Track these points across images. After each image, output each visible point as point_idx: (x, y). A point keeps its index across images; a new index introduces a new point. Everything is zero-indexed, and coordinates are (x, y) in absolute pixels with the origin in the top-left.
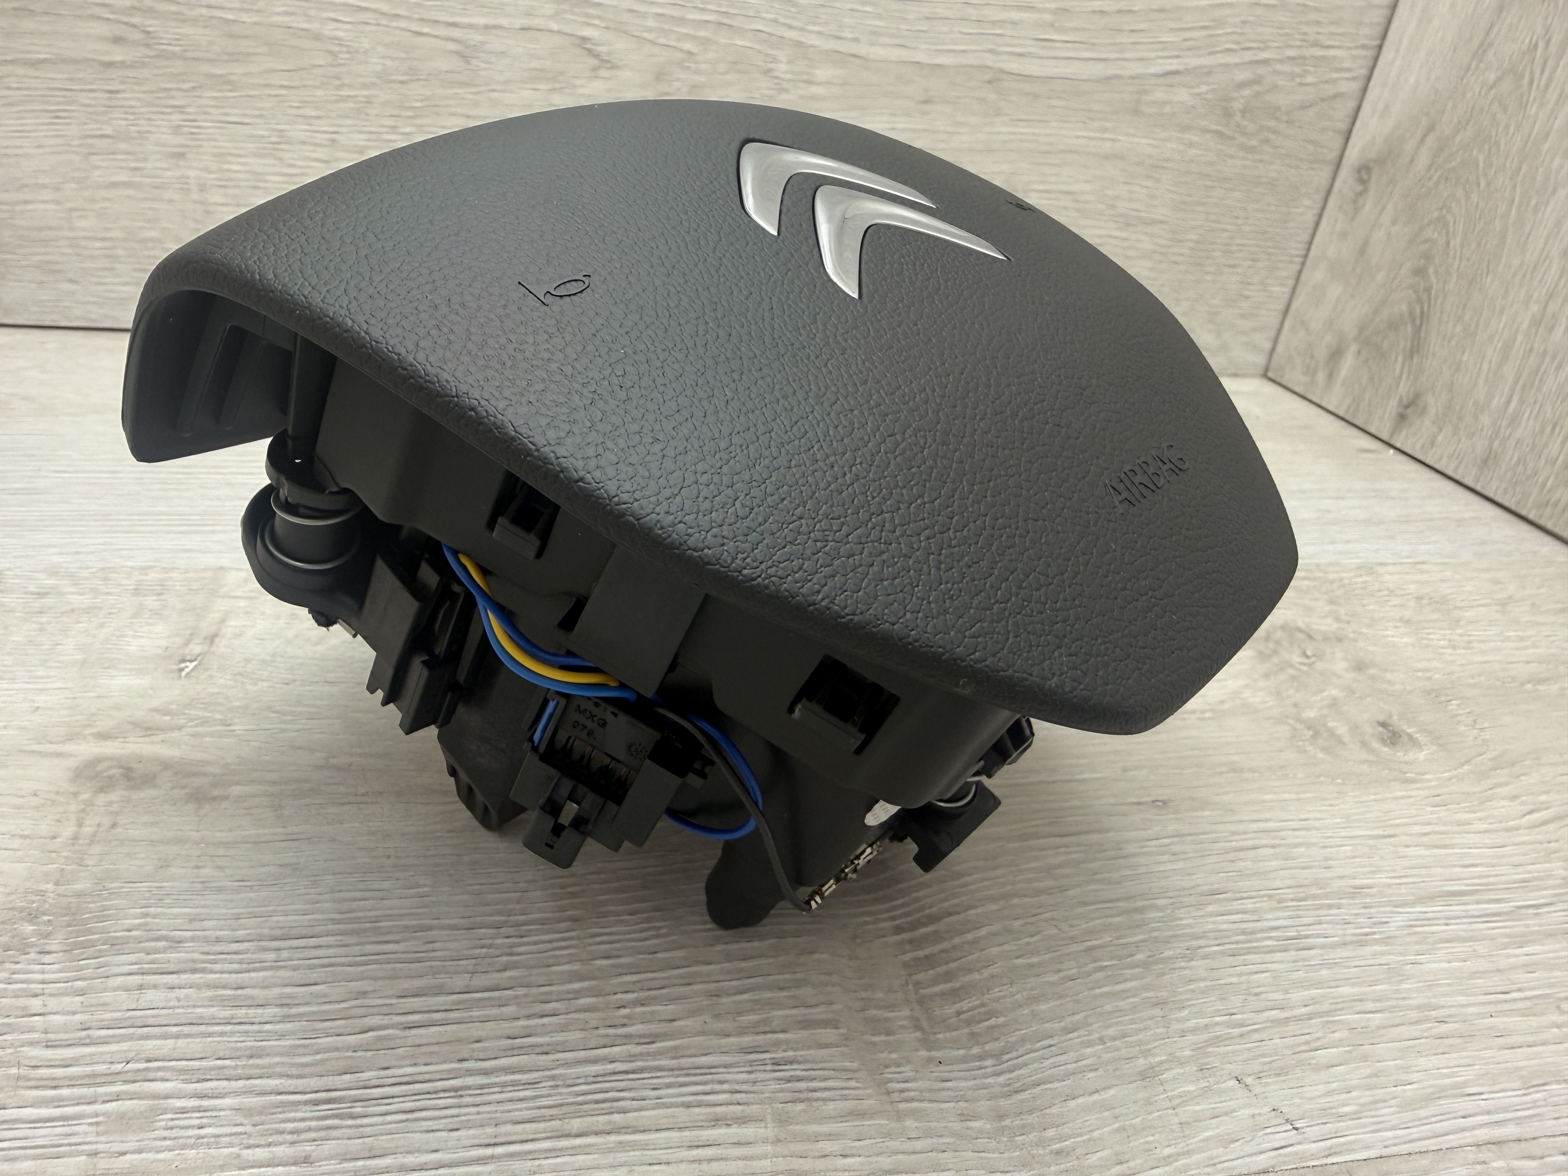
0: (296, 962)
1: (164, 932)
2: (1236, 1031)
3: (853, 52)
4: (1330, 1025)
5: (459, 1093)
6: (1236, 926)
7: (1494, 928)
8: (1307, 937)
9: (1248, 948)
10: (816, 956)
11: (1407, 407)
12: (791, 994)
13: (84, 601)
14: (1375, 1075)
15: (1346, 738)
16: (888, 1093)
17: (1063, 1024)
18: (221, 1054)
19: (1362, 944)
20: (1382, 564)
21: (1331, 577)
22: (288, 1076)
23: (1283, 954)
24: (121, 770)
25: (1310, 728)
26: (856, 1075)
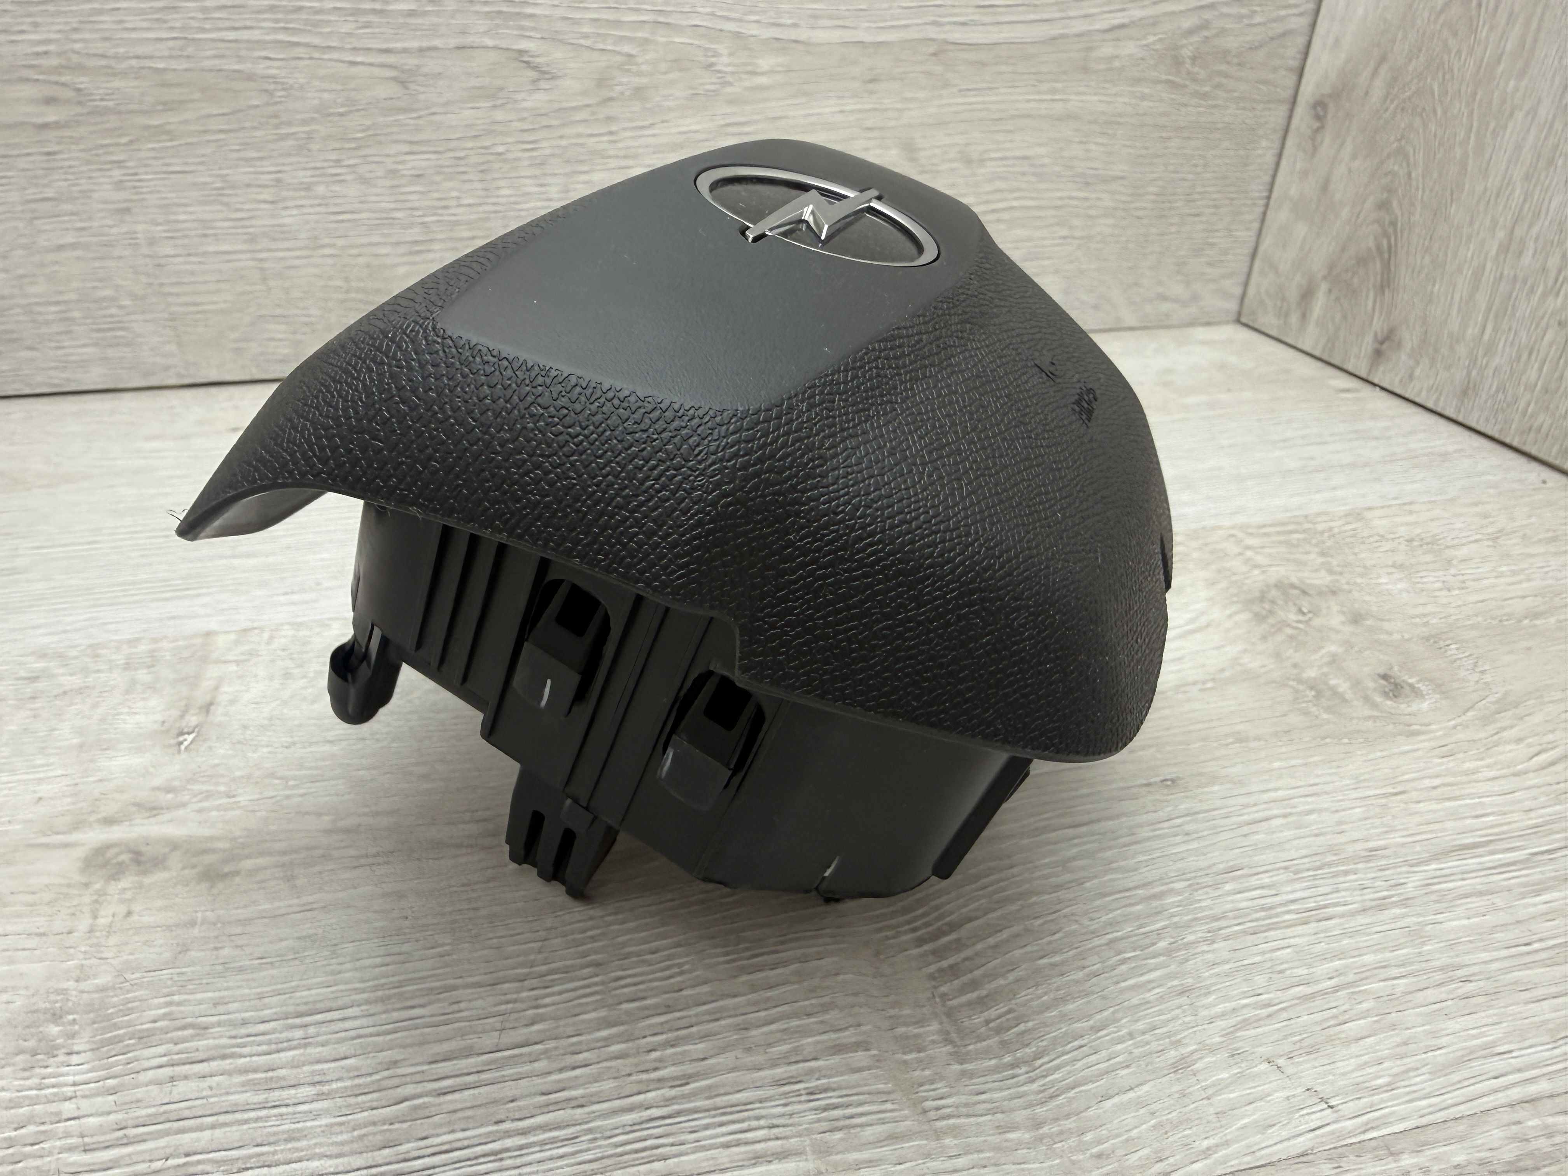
0: (324, 1038)
1: (189, 1020)
2: (1264, 1012)
3: (794, 38)
4: (1355, 996)
5: (499, 1156)
6: (1255, 902)
7: (1510, 879)
8: (1325, 907)
9: (1269, 924)
10: (841, 977)
11: (1382, 343)
12: (820, 1019)
13: (76, 681)
14: (1405, 1044)
15: (1349, 695)
16: (925, 1112)
17: (1091, 1022)
18: (259, 1141)
19: (1381, 908)
20: (1370, 509)
21: (1320, 527)
22: (326, 1156)
23: (1305, 926)
24: (131, 856)
25: (1311, 688)
26: (892, 1097)
